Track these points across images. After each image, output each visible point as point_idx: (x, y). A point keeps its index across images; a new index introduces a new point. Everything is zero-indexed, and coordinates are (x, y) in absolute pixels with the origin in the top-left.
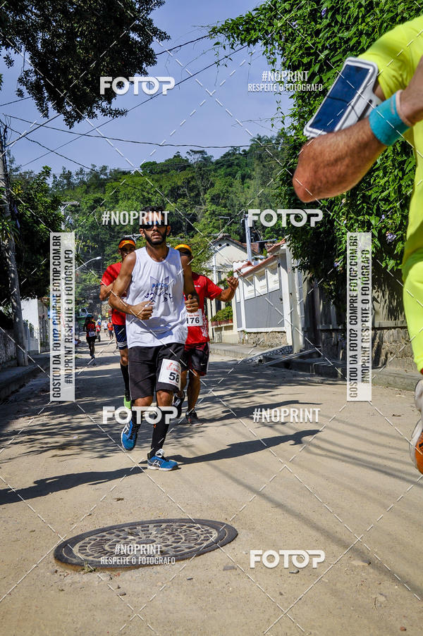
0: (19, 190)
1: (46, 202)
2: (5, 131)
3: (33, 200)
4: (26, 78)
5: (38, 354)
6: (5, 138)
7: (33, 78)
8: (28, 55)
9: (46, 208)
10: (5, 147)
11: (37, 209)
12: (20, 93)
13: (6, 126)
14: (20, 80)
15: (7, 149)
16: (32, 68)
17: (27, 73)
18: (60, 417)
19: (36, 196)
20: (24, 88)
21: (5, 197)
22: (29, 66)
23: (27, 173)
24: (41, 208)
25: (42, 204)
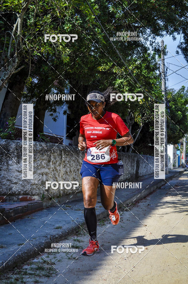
0: (170, 96)
1: (182, 102)
2: (167, 70)
3: (176, 101)
4: (181, 46)
5: (171, 170)
6: (166, 73)
7: (184, 46)
8: (183, 35)
9: (182, 105)
10: (166, 77)
11: (178, 104)
12: (177, 53)
13: (167, 68)
14: (178, 47)
15: (167, 78)
16: (184, 41)
17: (181, 43)
18: (186, 198)
19: (177, 99)
20: (180, 51)
21: (164, 99)
22: (183, 41)
23: (171, 89)
24: (179, 104)
25: (180, 103)
